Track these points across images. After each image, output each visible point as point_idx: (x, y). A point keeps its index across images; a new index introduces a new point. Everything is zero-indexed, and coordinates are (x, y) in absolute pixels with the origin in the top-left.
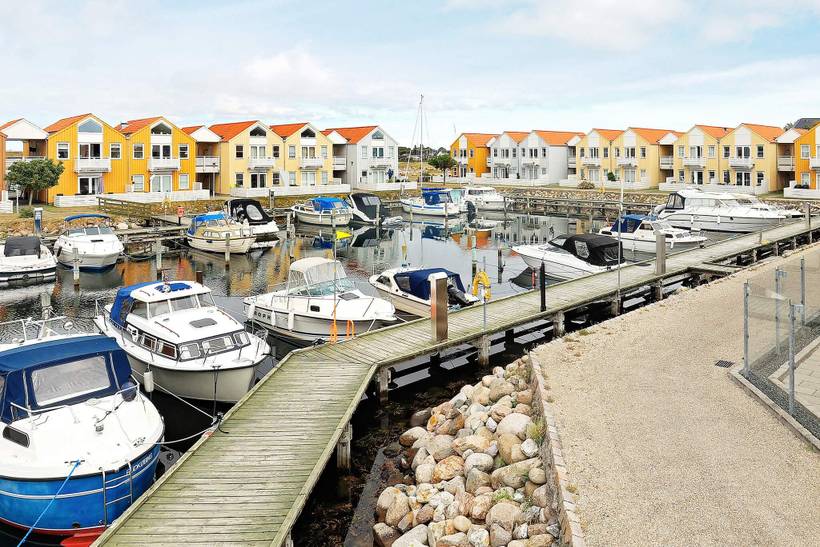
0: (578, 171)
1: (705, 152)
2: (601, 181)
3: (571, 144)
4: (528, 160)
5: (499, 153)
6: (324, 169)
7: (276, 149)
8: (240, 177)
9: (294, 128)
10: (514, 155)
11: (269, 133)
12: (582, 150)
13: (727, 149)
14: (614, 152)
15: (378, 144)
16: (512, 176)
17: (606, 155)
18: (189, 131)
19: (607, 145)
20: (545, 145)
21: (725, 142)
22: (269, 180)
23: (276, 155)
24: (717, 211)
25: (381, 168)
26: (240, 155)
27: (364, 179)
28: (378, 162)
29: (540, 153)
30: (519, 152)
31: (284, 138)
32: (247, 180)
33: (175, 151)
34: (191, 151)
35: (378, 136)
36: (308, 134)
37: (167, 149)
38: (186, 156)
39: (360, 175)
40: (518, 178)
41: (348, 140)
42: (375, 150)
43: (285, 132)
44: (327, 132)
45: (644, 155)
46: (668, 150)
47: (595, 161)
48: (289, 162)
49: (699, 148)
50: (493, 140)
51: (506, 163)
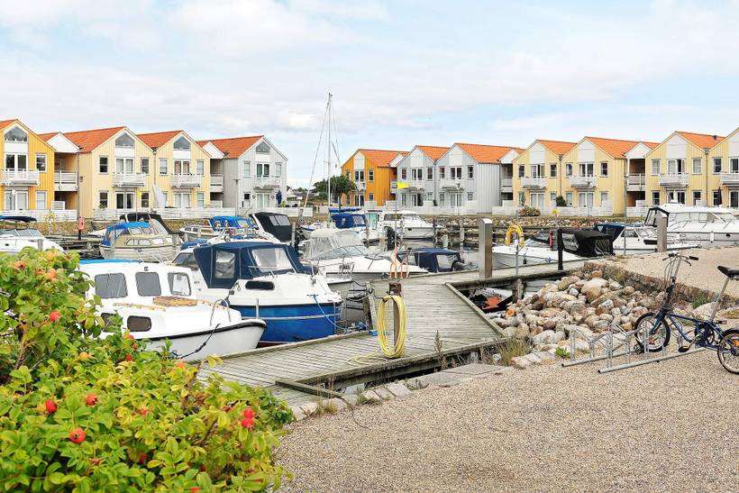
0: (516, 196)
1: (688, 167)
2: (547, 207)
3: (505, 161)
4: (449, 182)
5: (409, 173)
6: (200, 189)
7: (145, 162)
8: (104, 196)
9: (167, 136)
10: (430, 177)
11: (138, 143)
12: (522, 168)
13: (718, 162)
14: (565, 170)
15: (263, 159)
16: (427, 203)
17: (553, 174)
18: (46, 137)
19: (555, 160)
20: (471, 162)
21: (714, 153)
22: (137, 200)
23: (145, 170)
24: (710, 227)
25: (268, 189)
26: (103, 169)
27: (246, 203)
28: (264, 182)
29: (465, 172)
30: (437, 173)
31: (154, 149)
32: (112, 200)
33: (31, 163)
34: (50, 163)
35: (263, 149)
36: (182, 145)
37: (22, 160)
38: (44, 169)
39: (242, 198)
40: (435, 205)
41: (226, 154)
42: (259, 166)
43: (155, 141)
44: (202, 144)
45: (605, 172)
46: (638, 165)
47: (540, 182)
48: (160, 179)
49: (679, 161)
50: (400, 158)
51: (419, 187)
